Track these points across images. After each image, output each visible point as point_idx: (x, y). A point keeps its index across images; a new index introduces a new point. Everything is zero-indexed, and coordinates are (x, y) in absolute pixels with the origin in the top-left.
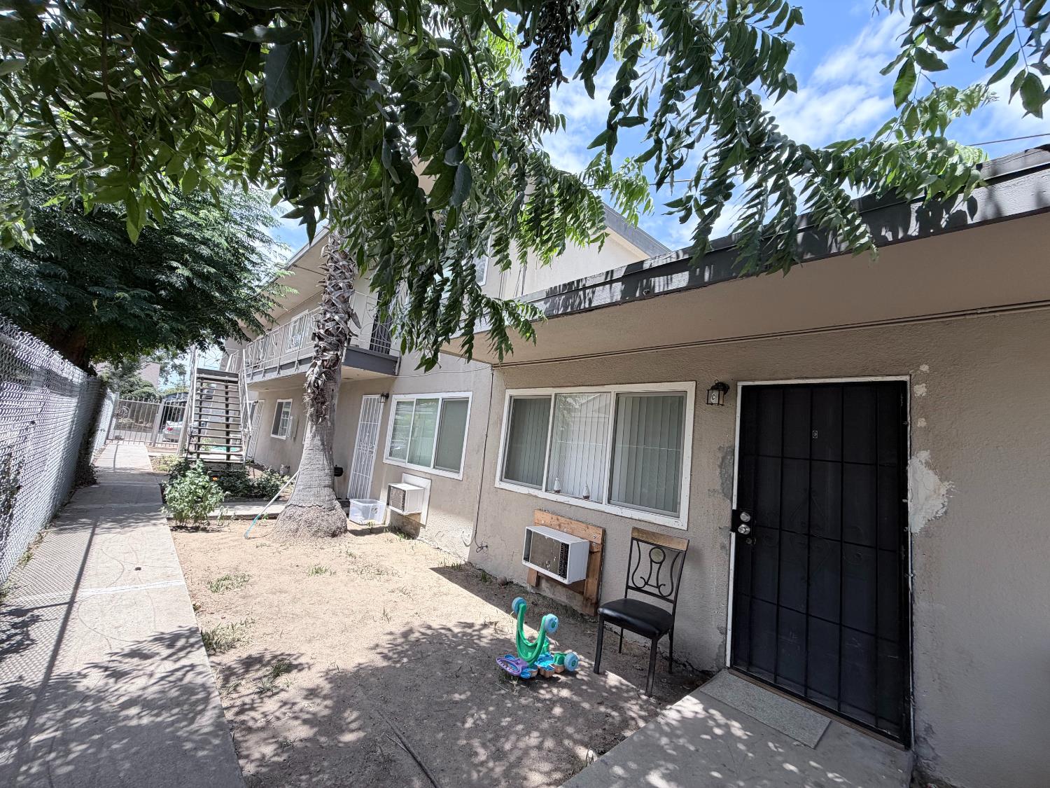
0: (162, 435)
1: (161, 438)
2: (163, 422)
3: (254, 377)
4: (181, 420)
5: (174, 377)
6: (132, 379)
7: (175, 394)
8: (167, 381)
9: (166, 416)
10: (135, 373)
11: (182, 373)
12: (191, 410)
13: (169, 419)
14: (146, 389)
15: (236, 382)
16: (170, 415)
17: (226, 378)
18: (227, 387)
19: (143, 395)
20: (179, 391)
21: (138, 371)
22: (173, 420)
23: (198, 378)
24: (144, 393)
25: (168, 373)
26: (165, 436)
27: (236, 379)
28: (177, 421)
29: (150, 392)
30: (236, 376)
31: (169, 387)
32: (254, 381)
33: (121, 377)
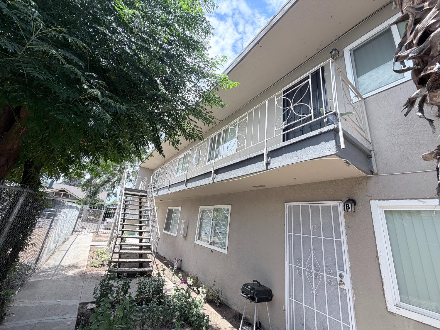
0: (103, 225)
1: (102, 226)
2: (104, 219)
3: (159, 192)
4: (113, 217)
5: (113, 198)
6: (96, 198)
7: (112, 205)
8: (110, 199)
9: (105, 216)
10: (97, 195)
11: (116, 196)
12: (119, 212)
13: (107, 217)
14: (101, 203)
15: (146, 196)
16: (108, 215)
17: (140, 194)
18: (140, 199)
19: (99, 205)
20: (114, 204)
21: (98, 194)
22: (109, 218)
23: (125, 194)
24: (100, 204)
25: (111, 196)
26: (105, 226)
27: (145, 194)
28: (111, 218)
29: (102, 204)
30: (146, 192)
31: (110, 202)
32: (158, 195)
33: (91, 197)
